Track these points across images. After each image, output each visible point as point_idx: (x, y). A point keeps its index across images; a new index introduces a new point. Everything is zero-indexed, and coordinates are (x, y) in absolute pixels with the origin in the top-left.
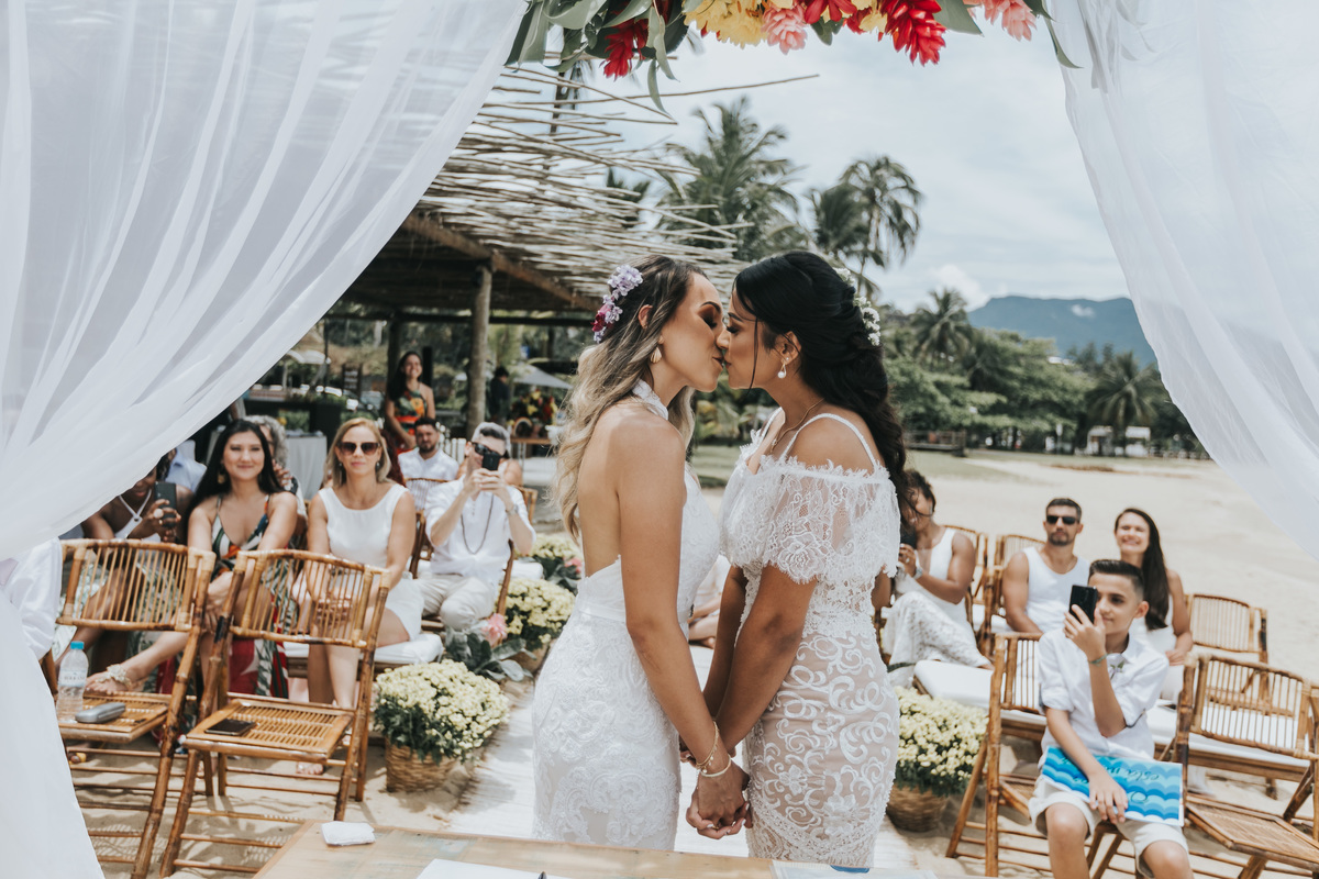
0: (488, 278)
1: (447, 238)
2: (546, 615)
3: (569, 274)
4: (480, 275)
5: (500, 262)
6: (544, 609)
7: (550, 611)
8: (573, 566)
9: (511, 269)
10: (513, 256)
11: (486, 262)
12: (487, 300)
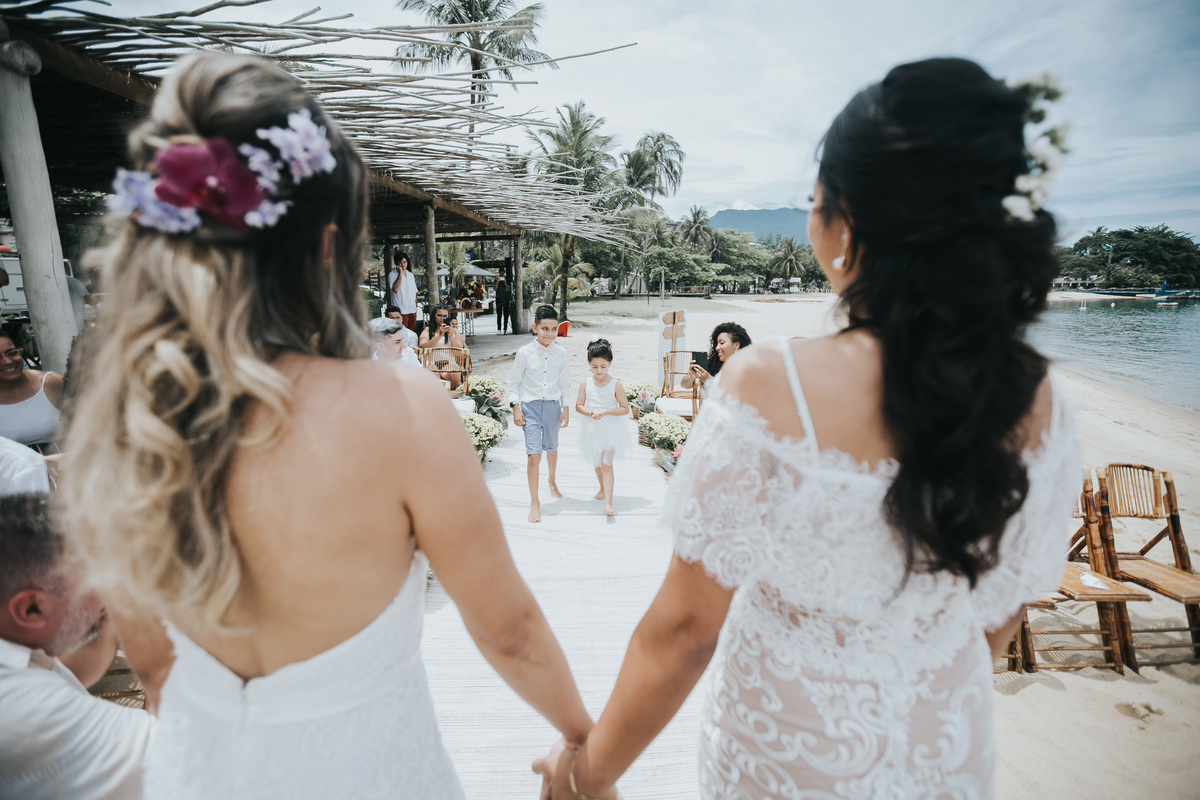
0: (432, 213)
1: (401, 188)
2: (478, 437)
3: (483, 207)
4: (427, 210)
5: (439, 202)
6: (477, 433)
7: (482, 434)
8: (496, 398)
9: (447, 206)
10: (447, 197)
11: (430, 202)
12: (433, 227)
